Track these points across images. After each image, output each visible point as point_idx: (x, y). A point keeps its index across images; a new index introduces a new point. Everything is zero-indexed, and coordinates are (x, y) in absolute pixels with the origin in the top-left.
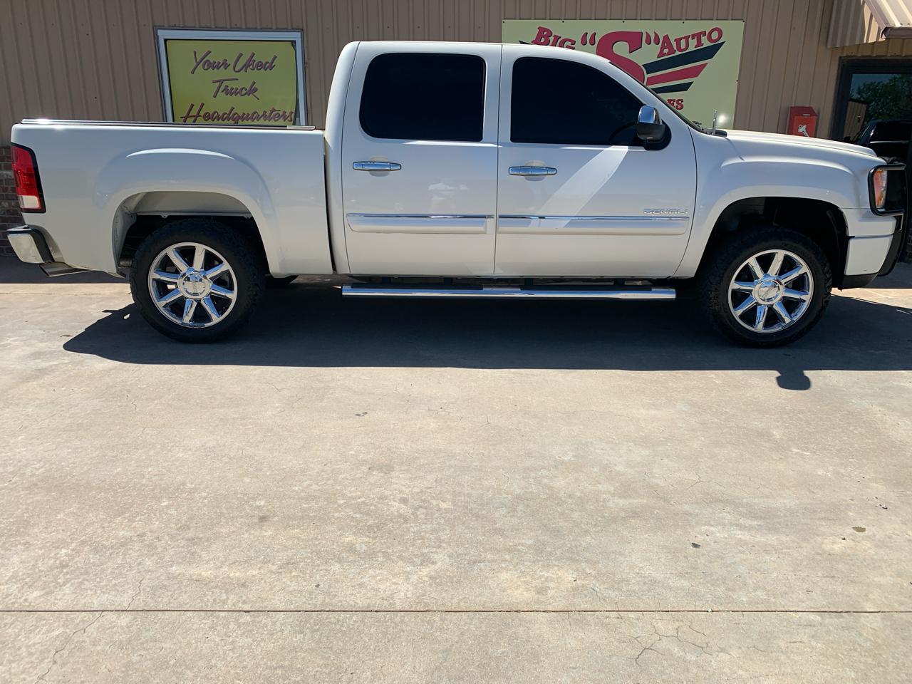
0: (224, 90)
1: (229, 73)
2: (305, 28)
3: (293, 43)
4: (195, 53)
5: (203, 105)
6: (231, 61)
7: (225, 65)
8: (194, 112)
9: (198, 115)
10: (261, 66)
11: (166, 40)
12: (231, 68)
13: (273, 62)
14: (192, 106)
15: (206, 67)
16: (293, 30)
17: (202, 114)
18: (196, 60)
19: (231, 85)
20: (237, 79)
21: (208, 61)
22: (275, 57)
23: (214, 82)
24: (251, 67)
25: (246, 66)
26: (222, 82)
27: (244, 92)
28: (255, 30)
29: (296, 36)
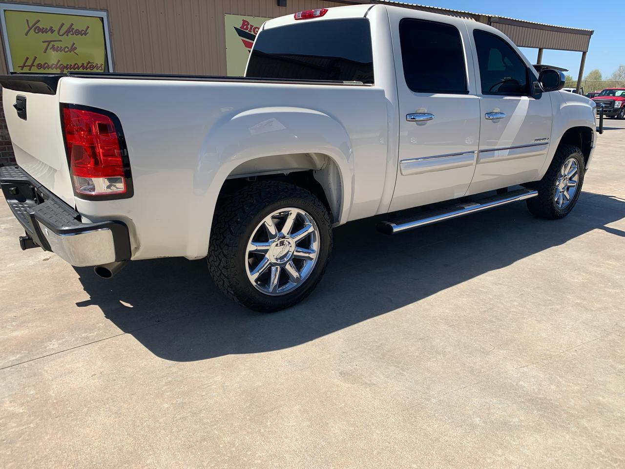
0: (52, 47)
1: (55, 36)
2: (109, 9)
3: (102, 19)
4: (28, 21)
5: (36, 58)
6: (56, 28)
7: (52, 31)
8: (29, 63)
9: (32, 65)
10: (78, 32)
11: (5, 11)
12: (56, 32)
13: (86, 31)
14: (27, 58)
15: (37, 31)
16: (101, 10)
17: (35, 64)
18: (28, 26)
19: (56, 44)
20: (61, 41)
21: (38, 27)
22: (88, 27)
23: (43, 42)
24: (71, 33)
25: (67, 32)
26: (49, 42)
27: (66, 50)
28: (74, 8)
29: (103, 14)
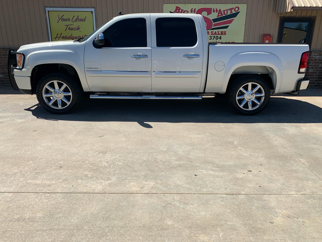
0: (69, 28)
1: (70, 23)
2: (96, 7)
3: (92, 12)
4: (58, 16)
5: (61, 33)
6: (71, 19)
7: (69, 20)
8: (58, 36)
9: (60, 37)
10: (81, 20)
11: (48, 11)
12: (71, 21)
13: (85, 19)
14: (58, 34)
15: (62, 21)
16: (92, 7)
17: (61, 37)
18: (59, 18)
19: (71, 27)
20: (73, 25)
21: (63, 18)
22: (86, 17)
23: (65, 26)
24: (78, 20)
25: (76, 20)
26: (68, 26)
27: (75, 29)
28: (79, 7)
29: (93, 10)
